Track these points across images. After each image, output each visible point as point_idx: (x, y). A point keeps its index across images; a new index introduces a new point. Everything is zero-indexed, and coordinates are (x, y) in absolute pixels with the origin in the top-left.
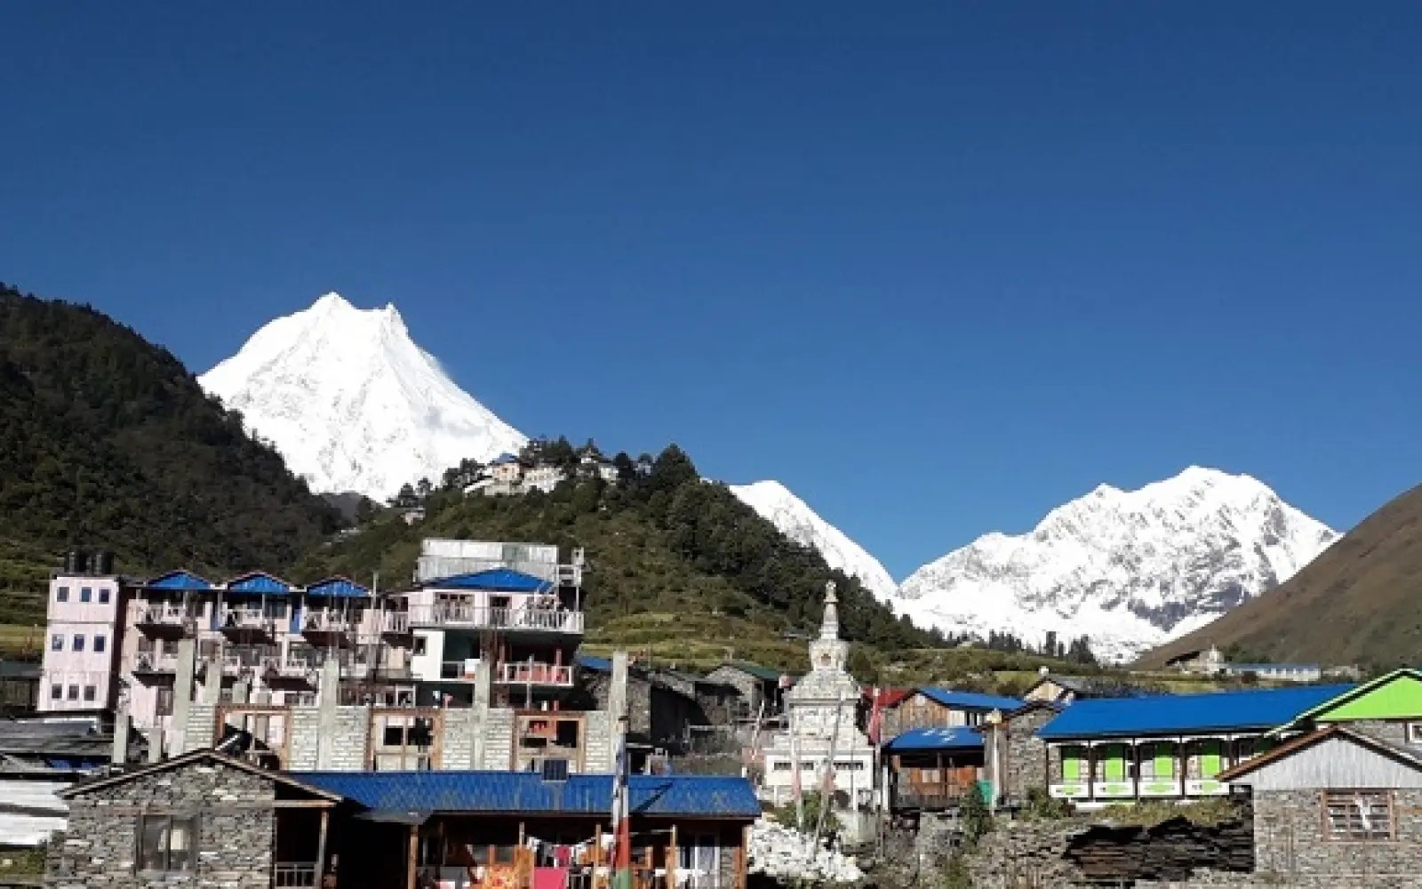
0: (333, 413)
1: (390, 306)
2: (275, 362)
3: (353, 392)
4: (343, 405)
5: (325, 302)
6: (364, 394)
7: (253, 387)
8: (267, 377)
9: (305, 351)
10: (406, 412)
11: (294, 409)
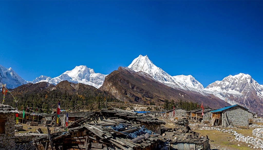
0: (141, 69)
1: (147, 55)
2: (134, 63)
3: (142, 66)
4: (141, 68)
5: (140, 56)
6: (144, 66)
7: (132, 67)
8: (134, 66)
9: (138, 62)
10: (148, 67)
11: (137, 69)
